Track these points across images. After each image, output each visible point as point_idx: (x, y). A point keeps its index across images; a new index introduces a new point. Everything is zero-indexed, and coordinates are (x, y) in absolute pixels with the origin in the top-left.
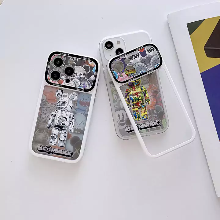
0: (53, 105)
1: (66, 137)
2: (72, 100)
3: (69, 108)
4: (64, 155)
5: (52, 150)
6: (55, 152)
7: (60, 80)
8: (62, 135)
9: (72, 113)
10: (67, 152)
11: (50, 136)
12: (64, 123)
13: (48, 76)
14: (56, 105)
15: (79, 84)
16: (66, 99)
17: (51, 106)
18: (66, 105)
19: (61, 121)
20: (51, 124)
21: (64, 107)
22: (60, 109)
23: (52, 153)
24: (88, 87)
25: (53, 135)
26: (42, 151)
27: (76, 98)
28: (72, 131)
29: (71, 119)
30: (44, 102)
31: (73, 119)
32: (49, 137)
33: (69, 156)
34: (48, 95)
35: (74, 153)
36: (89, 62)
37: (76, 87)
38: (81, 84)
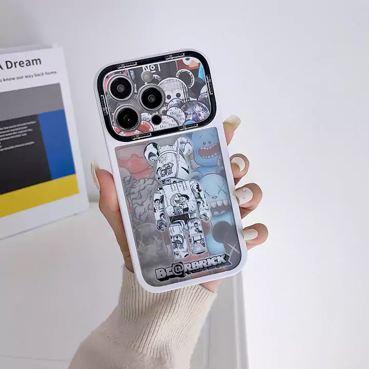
0: (150, 181)
1: (201, 232)
2: (182, 155)
3: (182, 174)
4: (212, 266)
5: (186, 267)
6: (194, 268)
7: (142, 123)
8: (192, 232)
9: (193, 182)
10: (216, 258)
11: (168, 242)
12: (185, 207)
13: (113, 127)
14: (154, 179)
15: (184, 116)
16: (170, 158)
17: (146, 184)
18: (174, 170)
19: (178, 205)
20: (162, 220)
21: (173, 175)
22: (167, 182)
24: (203, 116)
25: (176, 239)
26: (167, 278)
27: (188, 148)
28: (209, 214)
29: (196, 194)
30: (129, 181)
31: (200, 191)
32: (168, 246)
33: (222, 264)
34: (129, 164)
35: (231, 254)
36: (185, 62)
37: (181, 125)
38: (186, 114)
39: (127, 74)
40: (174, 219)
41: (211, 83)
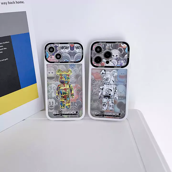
0: (100, 82)
1: (113, 103)
2: (113, 76)
3: (112, 82)
4: (114, 116)
5: (105, 114)
6: (108, 115)
7: (102, 62)
8: (110, 102)
9: (114, 86)
10: (116, 113)
11: (102, 104)
12: (110, 93)
13: (93, 62)
14: (102, 82)
15: (117, 63)
16: (109, 76)
17: (98, 83)
18: (109, 80)
20: (101, 96)
21: (108, 82)
22: (106, 84)
23: (106, 115)
24: (124, 64)
25: (104, 103)
26: (98, 115)
27: (116, 74)
28: (117, 98)
29: (115, 90)
30: (93, 80)
31: (116, 89)
33: (118, 116)
34: (95, 75)
35: (122, 113)
36: (122, 45)
37: (115, 66)
38: (118, 63)
39: (102, 45)
40: (105, 97)
41: (129, 54)
